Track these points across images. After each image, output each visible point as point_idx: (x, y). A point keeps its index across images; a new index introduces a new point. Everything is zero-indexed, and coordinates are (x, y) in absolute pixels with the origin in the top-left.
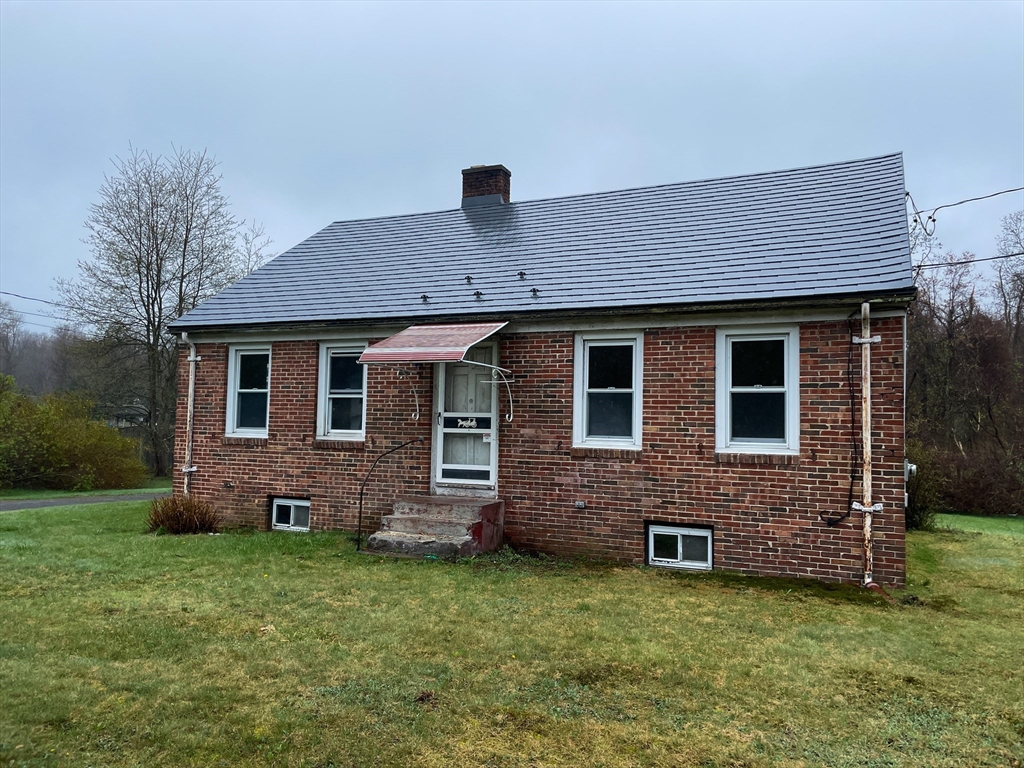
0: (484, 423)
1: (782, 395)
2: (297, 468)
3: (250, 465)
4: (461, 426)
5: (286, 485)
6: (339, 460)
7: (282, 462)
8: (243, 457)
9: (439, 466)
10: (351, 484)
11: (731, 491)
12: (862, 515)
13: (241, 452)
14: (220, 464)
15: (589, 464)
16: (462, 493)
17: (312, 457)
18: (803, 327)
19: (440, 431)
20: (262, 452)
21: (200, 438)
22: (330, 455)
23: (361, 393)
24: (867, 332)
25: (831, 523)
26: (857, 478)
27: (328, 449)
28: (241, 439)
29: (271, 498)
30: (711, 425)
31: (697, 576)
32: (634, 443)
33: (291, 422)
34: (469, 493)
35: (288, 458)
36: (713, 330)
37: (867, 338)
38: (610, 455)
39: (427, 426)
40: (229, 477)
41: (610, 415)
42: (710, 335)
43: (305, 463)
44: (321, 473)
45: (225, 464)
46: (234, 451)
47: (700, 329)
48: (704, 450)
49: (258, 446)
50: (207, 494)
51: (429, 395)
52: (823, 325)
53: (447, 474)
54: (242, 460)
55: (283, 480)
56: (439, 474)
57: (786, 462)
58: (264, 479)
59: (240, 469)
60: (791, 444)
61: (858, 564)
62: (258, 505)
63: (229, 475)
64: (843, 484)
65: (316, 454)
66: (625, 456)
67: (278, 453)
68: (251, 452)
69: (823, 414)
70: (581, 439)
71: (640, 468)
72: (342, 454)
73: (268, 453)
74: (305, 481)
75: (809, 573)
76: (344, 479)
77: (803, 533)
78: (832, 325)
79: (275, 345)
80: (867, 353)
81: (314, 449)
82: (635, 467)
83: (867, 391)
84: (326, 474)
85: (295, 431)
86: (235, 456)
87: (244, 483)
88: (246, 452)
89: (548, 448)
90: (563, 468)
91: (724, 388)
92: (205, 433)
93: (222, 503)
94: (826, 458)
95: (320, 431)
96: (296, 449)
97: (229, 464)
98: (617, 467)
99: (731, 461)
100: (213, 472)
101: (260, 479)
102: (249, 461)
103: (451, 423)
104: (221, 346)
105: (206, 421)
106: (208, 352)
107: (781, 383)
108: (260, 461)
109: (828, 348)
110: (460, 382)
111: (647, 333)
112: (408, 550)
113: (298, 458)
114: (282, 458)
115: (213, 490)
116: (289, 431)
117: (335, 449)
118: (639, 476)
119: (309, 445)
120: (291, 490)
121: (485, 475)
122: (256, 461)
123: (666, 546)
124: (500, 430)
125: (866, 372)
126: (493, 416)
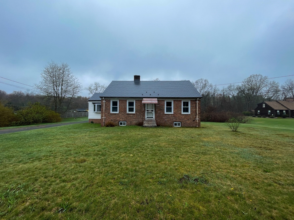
0: (153, 111)
1: (188, 108)
2: (124, 117)
3: (116, 117)
6: (131, 116)
9: (146, 116)
10: (133, 119)
11: (183, 118)
12: (197, 120)
15: (167, 116)
16: (150, 120)
17: (126, 116)
18: (191, 100)
19: (146, 112)
21: (106, 113)
22: (129, 115)
23: (134, 107)
24: (197, 101)
25: (194, 121)
26: (196, 116)
28: (114, 113)
29: (119, 121)
30: (181, 111)
31: (179, 127)
32: (172, 113)
34: (151, 120)
36: (181, 100)
37: (197, 102)
38: (170, 114)
39: (144, 111)
41: (169, 110)
42: (181, 101)
44: (128, 118)
45: (111, 117)
47: (180, 100)
48: (180, 114)
51: (145, 107)
52: (193, 100)
53: (147, 117)
55: (121, 119)
56: (146, 117)
57: (189, 115)
58: (118, 119)
60: (189, 113)
61: (196, 125)
63: (112, 119)
64: (195, 117)
66: (171, 115)
68: (116, 115)
69: (193, 110)
70: (166, 113)
71: (173, 116)
73: (119, 115)
74: (125, 119)
75: (191, 126)
77: (191, 122)
78: (194, 100)
79: (119, 100)
80: (197, 103)
81: (126, 114)
82: (172, 116)
83: (197, 107)
86: (113, 116)
87: (115, 119)
89: (162, 114)
90: (164, 116)
91: (182, 107)
94: (193, 114)
95: (127, 112)
96: (123, 115)
98: (170, 116)
99: (183, 115)
100: (109, 118)
103: (148, 111)
104: (109, 100)
106: (107, 101)
107: (188, 106)
109: (193, 103)
110: (148, 106)
111: (174, 100)
112: (149, 127)
114: (121, 116)
115: (109, 121)
116: (122, 112)
118: (173, 117)
121: (153, 117)
123: (176, 124)
124: (155, 111)
125: (197, 105)
126: (154, 110)
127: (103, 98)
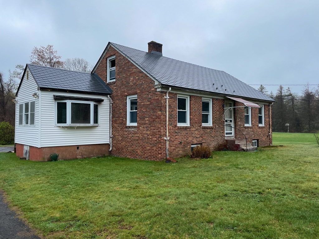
0: (231, 121)
1: (262, 116)
2: (198, 135)
3: (186, 135)
4: (228, 122)
5: (196, 140)
6: (208, 132)
7: (195, 133)
8: (184, 133)
9: (225, 132)
10: (211, 138)
13: (183, 131)
14: (177, 136)
18: (264, 105)
20: (189, 131)
21: (170, 127)
22: (206, 130)
23: (209, 113)
25: (267, 137)
26: (269, 129)
27: (205, 129)
28: (184, 127)
29: (191, 145)
30: (258, 121)
32: (250, 125)
33: (197, 121)
34: (229, 138)
35: (196, 132)
39: (224, 122)
40: (180, 140)
41: (247, 119)
43: (200, 133)
44: (204, 136)
45: (179, 135)
46: (181, 131)
48: (258, 126)
49: (188, 129)
50: (173, 146)
54: (184, 134)
55: (195, 139)
56: (225, 134)
57: (264, 127)
59: (183, 137)
60: (263, 124)
61: (269, 143)
62: (189, 148)
65: (203, 130)
66: (250, 128)
67: (193, 131)
68: (186, 131)
69: (267, 120)
71: (252, 130)
72: (209, 130)
73: (191, 131)
74: (201, 139)
76: (209, 137)
78: (268, 105)
79: (191, 96)
80: (270, 110)
81: (203, 129)
83: (270, 116)
84: (205, 136)
85: (198, 124)
86: (181, 132)
87: (185, 141)
88: (185, 131)
89: (242, 126)
92: (172, 125)
93: (178, 149)
94: (267, 126)
96: (198, 129)
97: (180, 135)
98: (249, 130)
99: (260, 128)
100: (175, 139)
101: (189, 139)
102: (186, 134)
104: (175, 94)
105: (172, 120)
106: (172, 96)
107: (262, 114)
108: (189, 134)
109: (267, 109)
112: (251, 150)
113: (199, 132)
114: (195, 132)
115: (175, 145)
116: (196, 124)
117: (207, 129)
119: (201, 128)
120: (198, 142)
121: (231, 133)
122: (188, 134)
124: (234, 122)
125: (270, 113)
126: (232, 119)
127: (170, 88)
